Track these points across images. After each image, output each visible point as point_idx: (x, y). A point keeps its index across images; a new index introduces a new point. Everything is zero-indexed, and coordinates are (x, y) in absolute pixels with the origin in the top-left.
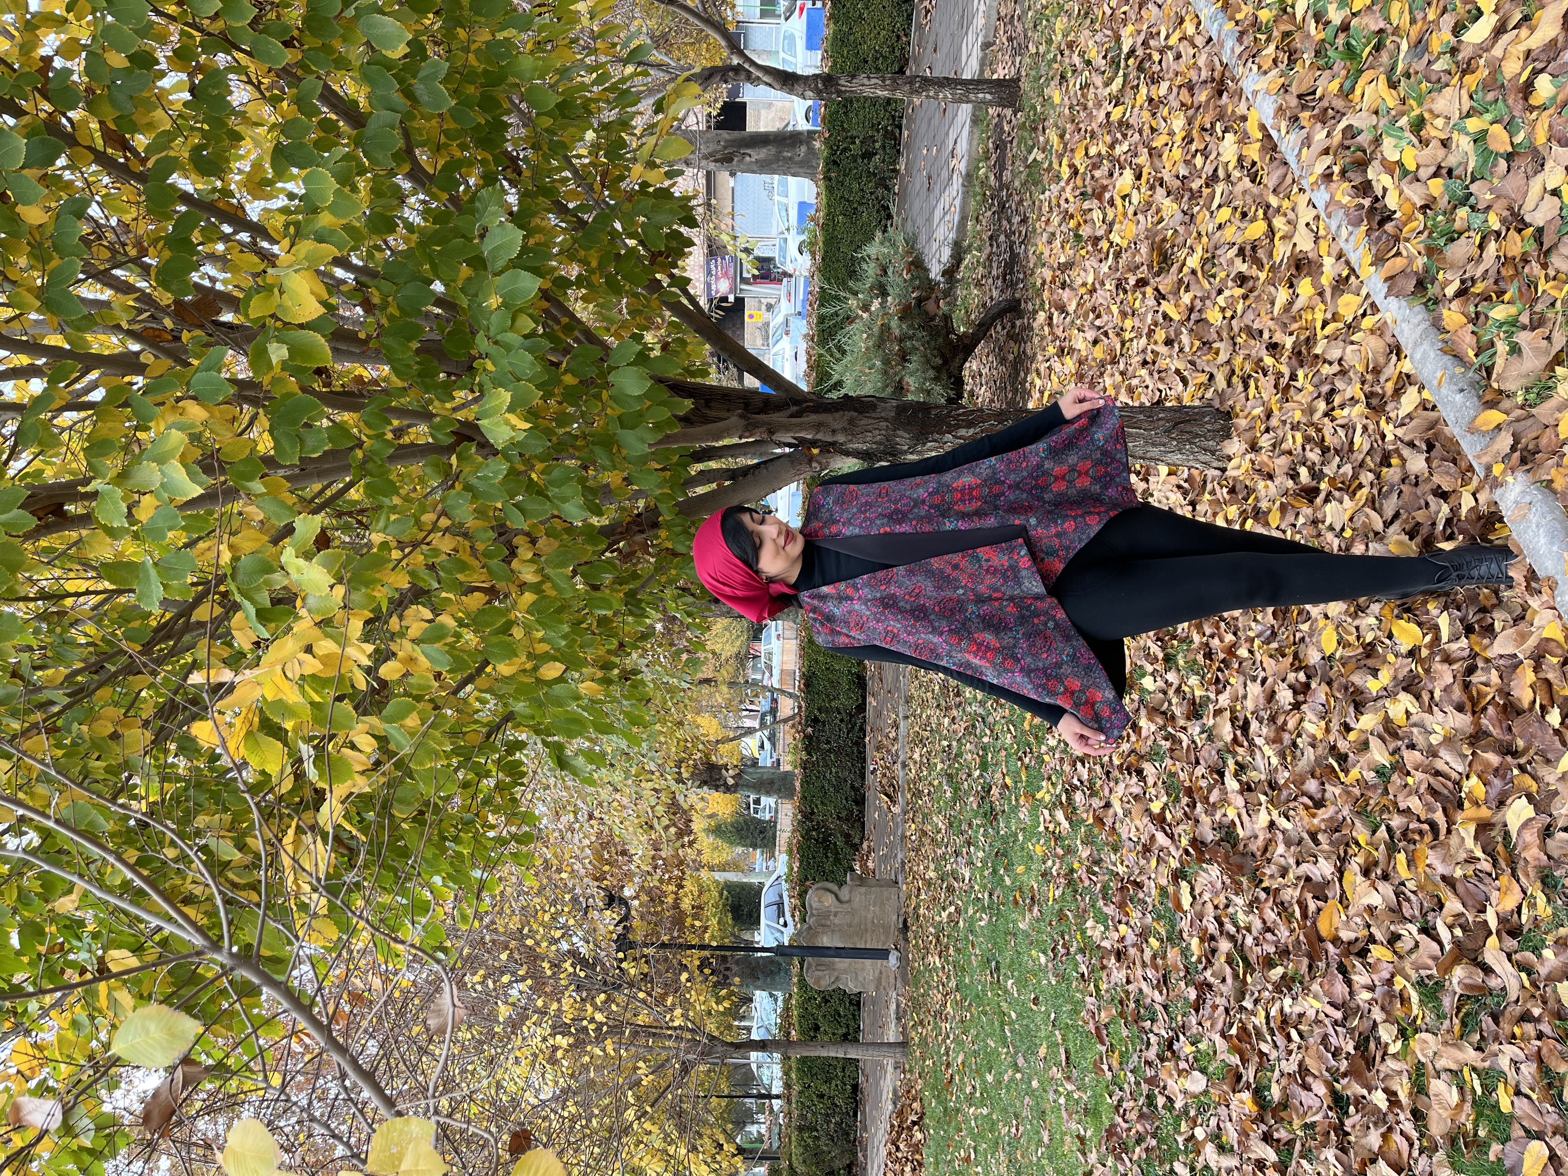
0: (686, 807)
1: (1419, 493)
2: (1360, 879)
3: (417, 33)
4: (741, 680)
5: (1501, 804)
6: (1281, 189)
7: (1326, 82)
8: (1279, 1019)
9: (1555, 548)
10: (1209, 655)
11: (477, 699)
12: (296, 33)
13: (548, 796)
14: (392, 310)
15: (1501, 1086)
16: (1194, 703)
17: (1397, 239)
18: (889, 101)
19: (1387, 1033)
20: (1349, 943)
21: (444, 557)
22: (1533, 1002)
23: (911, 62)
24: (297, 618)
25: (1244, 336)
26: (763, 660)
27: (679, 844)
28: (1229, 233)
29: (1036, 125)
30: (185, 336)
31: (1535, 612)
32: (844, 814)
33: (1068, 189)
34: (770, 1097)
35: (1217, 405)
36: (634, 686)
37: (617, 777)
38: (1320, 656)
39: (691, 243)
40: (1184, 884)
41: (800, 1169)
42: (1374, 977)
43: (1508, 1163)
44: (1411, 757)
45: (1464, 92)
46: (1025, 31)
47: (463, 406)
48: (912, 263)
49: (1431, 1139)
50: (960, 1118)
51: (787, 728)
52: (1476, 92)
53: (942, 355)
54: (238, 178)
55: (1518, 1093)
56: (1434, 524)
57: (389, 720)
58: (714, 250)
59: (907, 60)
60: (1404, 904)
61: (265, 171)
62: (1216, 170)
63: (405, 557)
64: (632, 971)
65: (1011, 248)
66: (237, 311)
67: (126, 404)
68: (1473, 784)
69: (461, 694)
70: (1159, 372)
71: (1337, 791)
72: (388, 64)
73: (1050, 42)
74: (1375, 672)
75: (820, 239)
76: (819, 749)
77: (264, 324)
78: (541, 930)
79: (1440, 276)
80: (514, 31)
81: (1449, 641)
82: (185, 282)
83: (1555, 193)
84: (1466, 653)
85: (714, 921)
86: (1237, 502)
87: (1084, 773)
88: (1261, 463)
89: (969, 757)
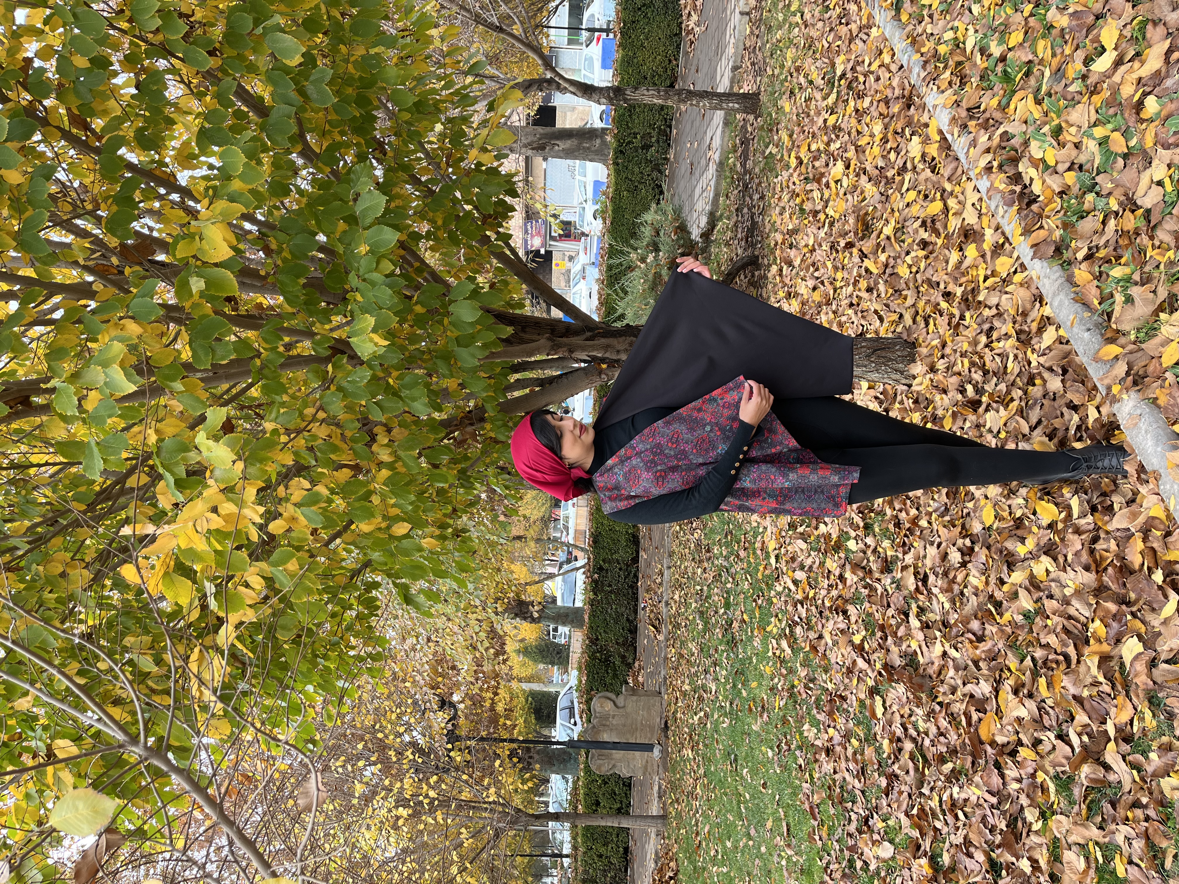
0: (502, 633)
1: (1056, 406)
2: (1011, 696)
3: (310, 48)
4: (545, 537)
5: (1118, 641)
6: (954, 178)
7: (988, 100)
8: (949, 803)
9: (1159, 449)
10: (898, 525)
11: (344, 549)
12: (217, 45)
13: (396, 623)
14: (286, 254)
15: (1118, 857)
16: (886, 561)
17: (1040, 216)
18: (662, 108)
19: (1031, 815)
20: (1003, 746)
21: (320, 441)
22: (1142, 792)
23: (679, 79)
24: (206, 486)
25: (925, 286)
26: (562, 522)
27: (496, 661)
28: (915, 210)
29: (772, 127)
30: (127, 271)
31: (1144, 497)
32: (621, 641)
33: (795, 175)
34: (561, 856)
35: (905, 337)
36: (464, 542)
37: (450, 610)
38: (981, 526)
39: (513, 209)
40: (878, 698)
42: (1021, 771)
44: (1050, 605)
45: (1092, 108)
46: (764, 58)
47: (338, 327)
48: (678, 227)
50: (706, 874)
52: (1101, 108)
54: (172, 153)
55: (1130, 862)
56: (1067, 429)
57: (275, 565)
58: (530, 215)
59: (676, 78)
60: (1045, 717)
61: (191, 147)
62: (905, 163)
63: (291, 440)
64: (458, 759)
65: (752, 218)
66: (167, 253)
67: (79, 321)
68: (1097, 626)
69: (332, 546)
70: (862, 312)
71: (994, 630)
72: (287, 70)
73: (782, 66)
74: (1023, 540)
75: (610, 208)
76: (603, 591)
77: (188, 263)
78: (389, 726)
79: (1073, 244)
80: (383, 48)
81: (1079, 518)
82: (128, 230)
83: (1160, 183)
84: (1091, 527)
85: (521, 721)
86: (920, 410)
87: (802, 611)
88: (938, 381)
89: (716, 598)
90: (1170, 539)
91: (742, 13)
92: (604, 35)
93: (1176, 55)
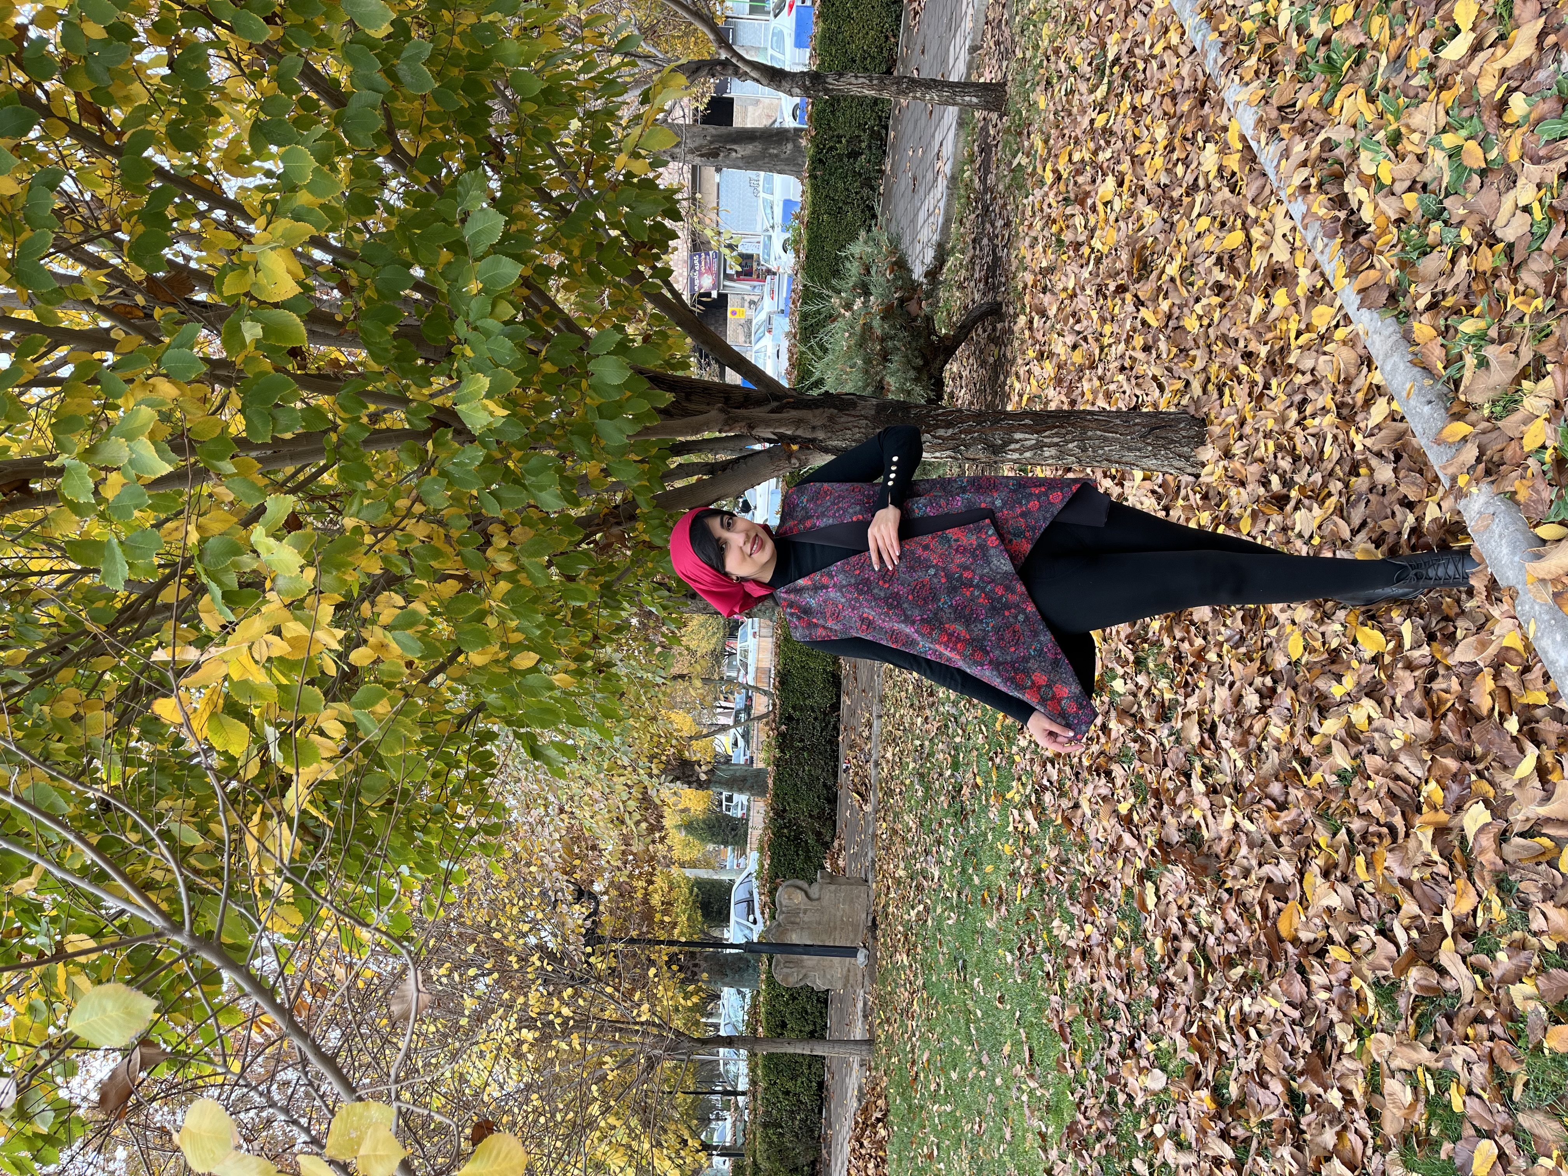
0: (658, 802)
1: (1386, 502)
2: (1320, 880)
3: (401, 12)
4: (716, 677)
5: (1459, 808)
6: (1259, 200)
7: (1305, 96)
8: (1239, 1017)
9: (1517, 559)
10: (1179, 659)
11: (448, 689)
12: (277, 9)
13: (518, 788)
14: (370, 292)
15: (1454, 1086)
16: (1163, 706)
17: (1371, 252)
18: (876, 101)
19: (1343, 1033)
20: (1308, 944)
21: (417, 544)
22: (1486, 1004)
23: (899, 63)
24: (265, 602)
25: (1220, 344)
26: (738, 657)
27: (649, 839)
28: (1208, 242)
29: (1021, 130)
30: (157, 313)
31: (1497, 621)
32: (815, 812)
33: (1052, 194)
34: (735, 1093)
35: (1193, 412)
36: (608, 679)
37: (589, 771)
38: (1287, 660)
39: (674, 236)
40: (1149, 885)
41: (764, 1165)
42: (1332, 977)
43: (1458, 1162)
44: (1372, 762)
45: (1440, 108)
46: (1013, 35)
47: (441, 392)
48: (895, 263)
49: (1385, 1138)
50: (924, 1115)
51: (761, 725)
52: (1452, 108)
53: (924, 357)
54: (215, 155)
55: (1470, 1093)
56: (1399, 533)
57: (357, 706)
58: (698, 245)
59: (895, 61)
60: (1362, 905)
61: (243, 148)
62: (1196, 179)
63: (378, 541)
64: (601, 966)
65: (994, 251)
66: (211, 290)
67: (95, 381)
68: (1432, 789)
69: (433, 684)
70: (1137, 378)
71: (1300, 794)
72: (370, 44)
73: (1036, 47)
74: (1339, 678)
75: (805, 237)
76: (792, 747)
77: (238, 303)
78: (509, 923)
79: (1412, 289)
80: (500, 15)
81: (1412, 649)
82: (158, 258)
83: (1527, 209)
84: (1428, 660)
85: (684, 918)
86: (1209, 508)
87: (1053, 773)
88: (1235, 470)
89: (941, 756)
90: (1528, 676)
93: (1551, 39)
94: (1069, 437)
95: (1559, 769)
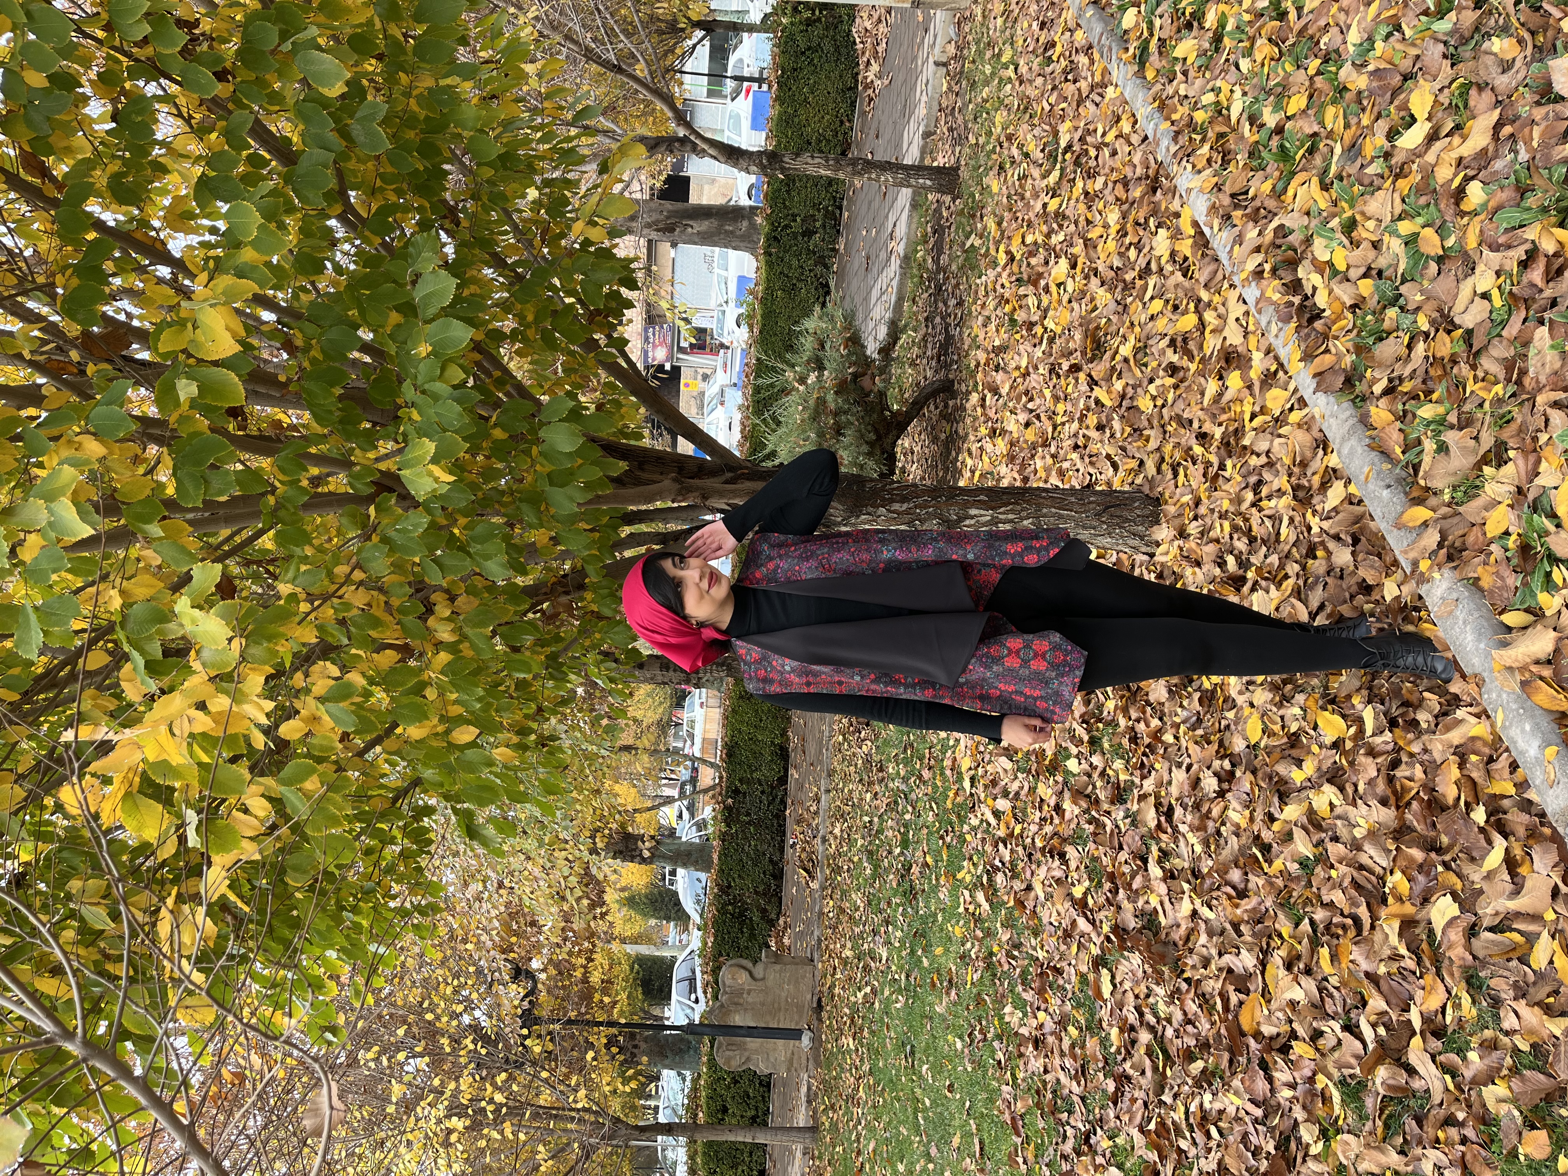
0: (601, 877)
1: (1344, 586)
2: (1282, 972)
3: (357, 75)
4: (662, 748)
5: (1426, 900)
6: (1213, 284)
7: (1258, 183)
8: (1199, 1115)
9: (1482, 646)
10: (1134, 739)
11: (386, 761)
12: (228, 65)
14: (315, 353)
16: (1118, 787)
17: (1326, 337)
18: (830, 182)
19: (1308, 1134)
20: (1271, 1038)
21: (355, 612)
22: (1457, 1105)
23: (853, 146)
24: (190, 671)
25: (1174, 424)
26: (685, 727)
27: (590, 916)
28: (1161, 324)
29: (974, 212)
30: (91, 369)
32: (761, 889)
33: (1005, 275)
35: (1147, 492)
36: (551, 753)
37: (530, 844)
38: (1245, 744)
39: (629, 306)
40: (1104, 972)
42: (1295, 1074)
44: (1335, 850)
45: (1397, 196)
46: (966, 123)
47: (387, 456)
48: (849, 339)
51: (707, 798)
52: (1408, 196)
53: (876, 431)
57: (287, 782)
58: (653, 318)
59: (849, 145)
60: (1327, 1000)
61: (188, 205)
62: (1149, 263)
63: (314, 610)
64: (537, 1049)
65: (946, 330)
67: (18, 438)
68: (1397, 880)
69: (369, 756)
70: (1090, 456)
71: (1261, 882)
72: (324, 102)
73: (989, 134)
74: (1299, 763)
75: (759, 312)
76: (738, 821)
77: (174, 360)
78: (442, 1004)
79: (1368, 374)
80: (457, 80)
81: (1373, 735)
82: (93, 313)
83: (1486, 296)
84: (1390, 747)
85: (624, 996)
87: (1006, 854)
88: (1190, 550)
89: (890, 833)
90: (1494, 766)
91: (937, 64)
92: (755, 86)
93: (1507, 130)
94: (1024, 514)
95: (1528, 863)
